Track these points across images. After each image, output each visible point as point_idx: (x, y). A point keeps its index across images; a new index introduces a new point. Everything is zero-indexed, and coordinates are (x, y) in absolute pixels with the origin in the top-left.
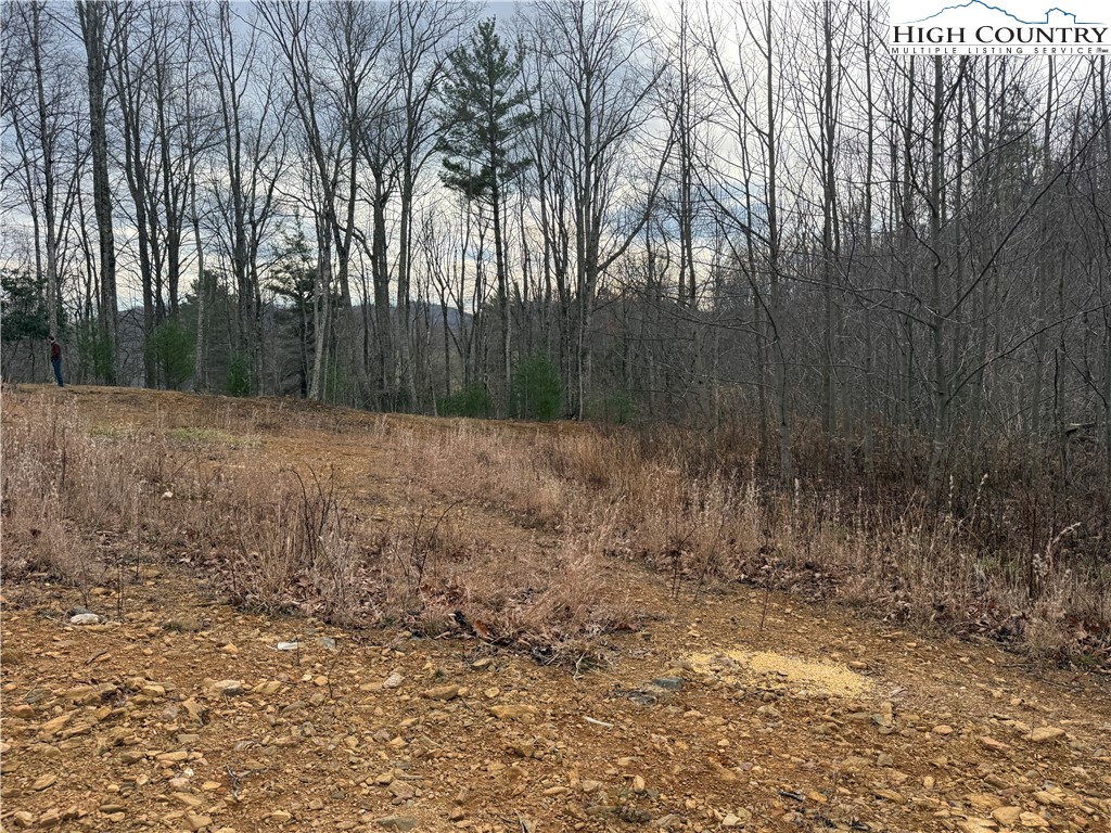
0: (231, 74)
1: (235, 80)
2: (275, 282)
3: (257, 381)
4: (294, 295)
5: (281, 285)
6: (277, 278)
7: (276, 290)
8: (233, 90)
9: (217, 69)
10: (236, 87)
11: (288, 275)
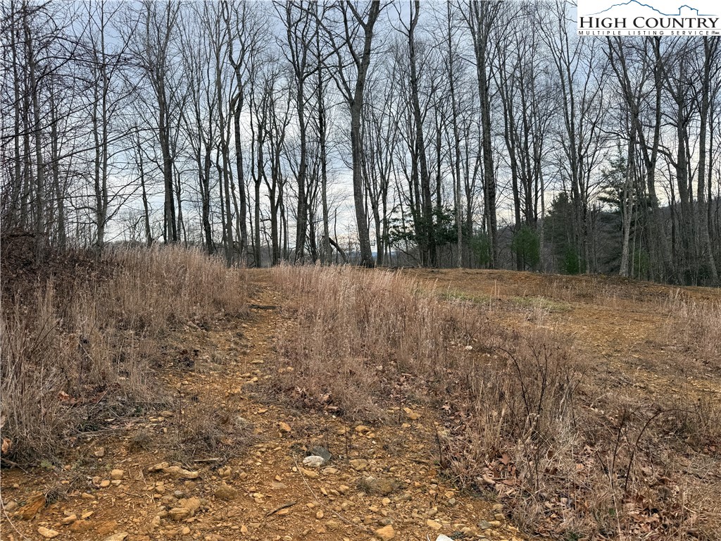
0: (567, 61)
1: (569, 64)
2: (603, 195)
3: (584, 263)
4: (618, 202)
5: (607, 196)
6: (605, 192)
7: (604, 200)
8: (568, 70)
9: (557, 60)
10: (571, 68)
11: (612, 189)
